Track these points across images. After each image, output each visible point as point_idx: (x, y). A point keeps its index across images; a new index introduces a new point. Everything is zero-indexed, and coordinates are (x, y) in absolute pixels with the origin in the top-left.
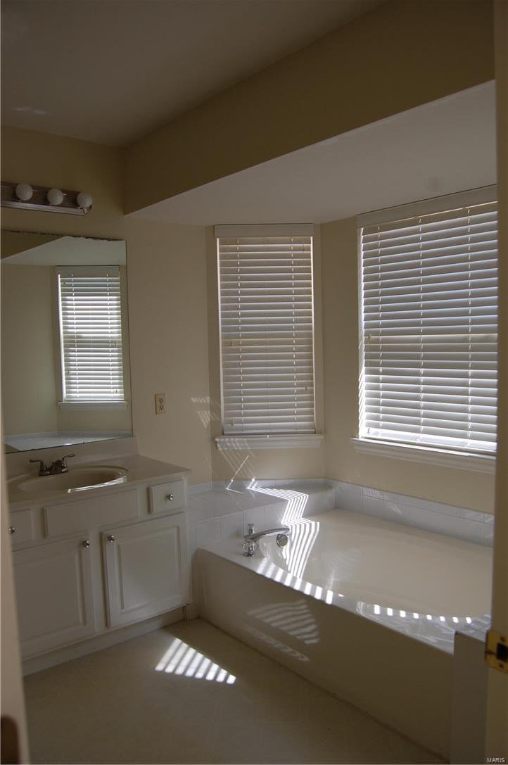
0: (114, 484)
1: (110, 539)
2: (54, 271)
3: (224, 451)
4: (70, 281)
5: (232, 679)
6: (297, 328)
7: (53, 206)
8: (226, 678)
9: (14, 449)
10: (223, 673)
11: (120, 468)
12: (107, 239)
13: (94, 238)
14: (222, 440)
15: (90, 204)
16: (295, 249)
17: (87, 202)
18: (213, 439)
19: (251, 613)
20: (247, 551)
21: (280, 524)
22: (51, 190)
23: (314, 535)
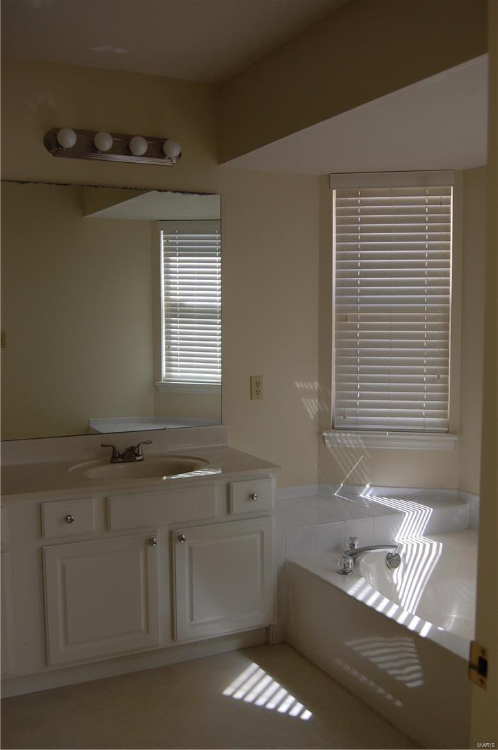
0: (188, 476)
1: (181, 539)
2: (155, 226)
3: (332, 447)
4: (175, 239)
5: (307, 715)
6: (431, 301)
7: (136, 156)
8: (301, 712)
9: (96, 431)
10: (299, 707)
11: (202, 460)
12: (199, 194)
13: (183, 193)
14: (331, 435)
15: (179, 153)
16: (431, 202)
17: (174, 151)
18: (320, 433)
19: (348, 644)
20: (342, 568)
21: (393, 540)
22: (134, 139)
23: (435, 558)
